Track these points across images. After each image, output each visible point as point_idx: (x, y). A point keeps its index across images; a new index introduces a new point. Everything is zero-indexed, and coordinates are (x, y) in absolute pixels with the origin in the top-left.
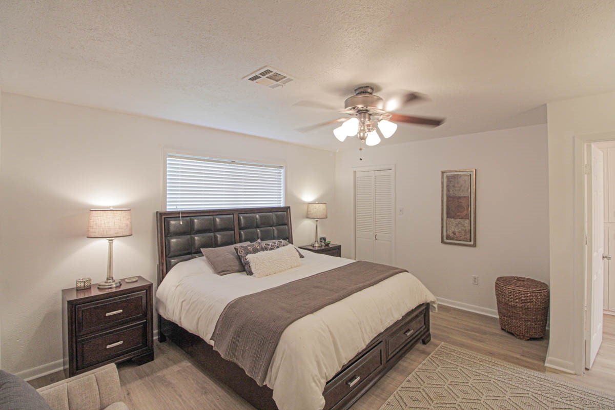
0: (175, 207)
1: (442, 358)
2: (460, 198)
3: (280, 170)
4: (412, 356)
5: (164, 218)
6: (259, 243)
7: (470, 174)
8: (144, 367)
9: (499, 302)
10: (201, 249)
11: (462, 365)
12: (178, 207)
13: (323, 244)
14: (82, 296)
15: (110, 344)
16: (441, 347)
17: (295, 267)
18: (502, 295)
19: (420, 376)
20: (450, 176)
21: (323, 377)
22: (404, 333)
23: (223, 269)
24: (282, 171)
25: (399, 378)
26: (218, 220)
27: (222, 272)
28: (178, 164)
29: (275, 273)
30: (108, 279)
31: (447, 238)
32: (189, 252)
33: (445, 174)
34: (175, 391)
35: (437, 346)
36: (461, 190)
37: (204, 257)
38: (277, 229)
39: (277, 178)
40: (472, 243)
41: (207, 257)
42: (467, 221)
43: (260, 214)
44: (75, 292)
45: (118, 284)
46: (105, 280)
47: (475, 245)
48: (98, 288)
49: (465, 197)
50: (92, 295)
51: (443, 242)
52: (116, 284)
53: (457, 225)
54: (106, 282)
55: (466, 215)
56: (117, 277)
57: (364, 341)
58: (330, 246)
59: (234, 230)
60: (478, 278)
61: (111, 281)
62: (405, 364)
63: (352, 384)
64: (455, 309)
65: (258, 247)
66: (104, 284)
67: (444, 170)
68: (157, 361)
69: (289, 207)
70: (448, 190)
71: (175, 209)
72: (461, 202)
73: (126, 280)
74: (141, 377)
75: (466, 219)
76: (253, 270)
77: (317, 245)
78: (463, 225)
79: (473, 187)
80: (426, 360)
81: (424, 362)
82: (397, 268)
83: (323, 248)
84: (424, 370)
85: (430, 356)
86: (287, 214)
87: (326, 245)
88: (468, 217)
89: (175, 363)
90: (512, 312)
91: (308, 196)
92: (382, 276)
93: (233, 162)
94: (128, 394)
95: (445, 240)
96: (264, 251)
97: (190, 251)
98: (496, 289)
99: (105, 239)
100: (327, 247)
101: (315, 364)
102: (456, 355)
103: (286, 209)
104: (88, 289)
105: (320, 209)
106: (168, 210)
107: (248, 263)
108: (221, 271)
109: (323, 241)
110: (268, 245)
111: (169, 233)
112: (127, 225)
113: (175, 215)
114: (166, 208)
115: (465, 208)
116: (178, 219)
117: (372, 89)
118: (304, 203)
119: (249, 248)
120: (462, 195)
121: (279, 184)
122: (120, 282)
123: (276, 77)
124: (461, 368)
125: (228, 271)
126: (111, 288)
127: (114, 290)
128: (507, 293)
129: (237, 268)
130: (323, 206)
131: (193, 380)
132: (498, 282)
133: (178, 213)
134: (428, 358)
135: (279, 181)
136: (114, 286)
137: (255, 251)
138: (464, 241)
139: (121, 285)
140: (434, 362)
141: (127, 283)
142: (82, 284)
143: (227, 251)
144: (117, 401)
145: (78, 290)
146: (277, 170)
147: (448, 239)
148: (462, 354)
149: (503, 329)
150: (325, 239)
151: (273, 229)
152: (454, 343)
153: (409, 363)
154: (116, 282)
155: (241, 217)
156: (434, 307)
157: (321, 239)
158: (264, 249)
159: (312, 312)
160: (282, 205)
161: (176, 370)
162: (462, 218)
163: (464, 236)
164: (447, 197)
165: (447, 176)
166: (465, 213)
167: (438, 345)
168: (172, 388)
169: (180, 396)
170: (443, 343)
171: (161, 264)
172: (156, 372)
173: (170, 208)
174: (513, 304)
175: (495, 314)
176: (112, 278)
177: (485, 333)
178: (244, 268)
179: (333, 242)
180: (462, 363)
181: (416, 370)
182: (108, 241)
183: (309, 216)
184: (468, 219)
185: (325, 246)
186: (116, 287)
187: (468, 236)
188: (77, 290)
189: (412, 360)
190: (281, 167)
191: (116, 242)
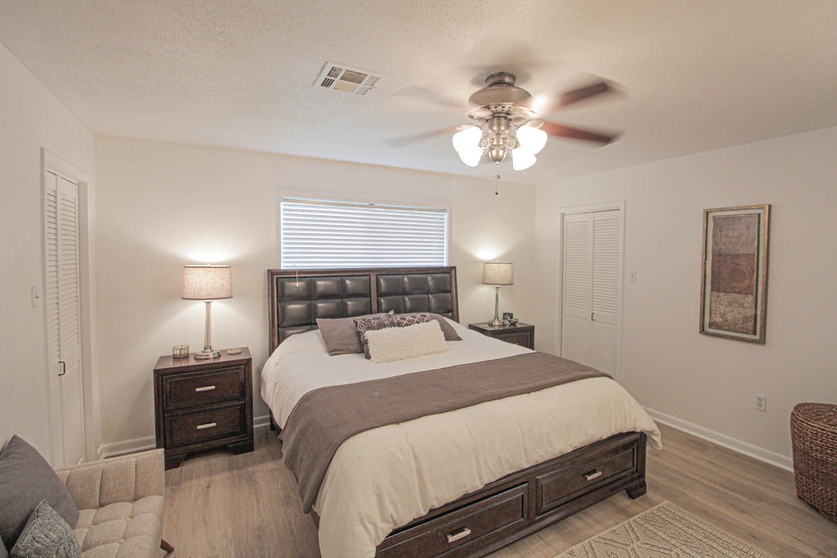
0: (293, 265)
1: (651, 528)
2: (737, 256)
3: (443, 215)
4: (598, 513)
5: (277, 278)
6: (390, 316)
7: (759, 215)
8: (240, 458)
9: (795, 448)
10: (317, 319)
11: (684, 547)
12: (296, 265)
13: (507, 322)
14: (179, 365)
15: (202, 424)
16: (659, 509)
17: (433, 353)
18: (800, 437)
19: (596, 550)
20: (720, 218)
21: (385, 520)
22: (584, 475)
23: (337, 347)
24: (446, 216)
25: (559, 544)
26: (348, 282)
27: (333, 352)
28: (296, 210)
29: (401, 359)
30: (205, 348)
31: (711, 325)
32: (307, 322)
33: (711, 215)
34: (256, 494)
35: (652, 504)
36: (740, 243)
37: (319, 331)
38: (436, 298)
39: (438, 227)
40: (757, 337)
41: (321, 330)
42: (750, 298)
43: (410, 276)
44: (172, 360)
45: (217, 355)
46: (203, 349)
47: (762, 341)
48: (195, 359)
49: (747, 255)
50: (190, 364)
51: (702, 331)
52: (214, 354)
53: (730, 304)
54: (203, 352)
55: (749, 286)
56: (217, 346)
57: (481, 477)
58: (518, 326)
59: (370, 297)
60: (766, 398)
61: (209, 350)
62: (579, 524)
63: (451, 539)
64: (717, 447)
65: (387, 322)
66: (201, 353)
67: (708, 207)
68: (257, 452)
69: (454, 268)
70: (715, 243)
71: (292, 266)
72: (738, 264)
73: (229, 352)
74: (231, 469)
75: (747, 294)
76: (371, 352)
77: (497, 323)
78: (742, 305)
79: (763, 238)
80: (621, 525)
81: (615, 528)
82: (591, 369)
83: (507, 327)
84: (607, 541)
85: (631, 520)
86: (451, 277)
87: (511, 324)
88: (751, 290)
89: (273, 459)
90: (818, 471)
91: (487, 251)
92: (554, 379)
93: (372, 205)
94: (208, 487)
95: (707, 329)
96: (395, 326)
97: (309, 321)
98: (792, 424)
99: (202, 301)
100: (512, 327)
101: (373, 499)
102: (682, 526)
103: (450, 270)
104: (187, 357)
105: (502, 271)
106: (282, 268)
107: (366, 342)
108: (334, 350)
109: (509, 318)
110: (404, 319)
111: (283, 297)
112: (223, 285)
113: (291, 275)
114: (280, 266)
115: (747, 274)
116: (294, 279)
117: (513, 77)
118: (478, 262)
119: (373, 321)
120: (742, 251)
121: (441, 234)
122: (218, 353)
123: (356, 78)
124: (679, 553)
125: (341, 350)
126: (207, 359)
127: (212, 361)
128: (810, 435)
129: (355, 347)
130: (507, 267)
131: (282, 483)
132: (795, 412)
133: (294, 272)
134: (626, 522)
135: (441, 231)
136: (212, 356)
137: (381, 326)
138: (742, 333)
139: (220, 356)
140: (633, 530)
141: (229, 354)
142: (178, 352)
143: (346, 324)
144: (153, 494)
145: (176, 358)
146: (436, 215)
147: (710, 327)
148: (694, 527)
149: (800, 498)
150: (511, 316)
151: (429, 298)
152: (689, 506)
153: (588, 524)
154: (214, 352)
155: (382, 280)
156: (654, 440)
157: (505, 314)
158: (392, 324)
159: (397, 422)
160: (445, 264)
161: (270, 468)
162: (740, 293)
163: (743, 323)
164: (713, 256)
165: (714, 218)
166: (747, 282)
167: (657, 503)
168: (255, 489)
169: (258, 502)
170: (667, 502)
171: (272, 335)
172: (248, 466)
173: (284, 266)
174: (819, 455)
175: (789, 466)
176: (211, 348)
177: (759, 497)
178: (362, 348)
179: (523, 320)
180: (686, 543)
181: (593, 538)
182: (205, 304)
183: (487, 281)
184: (752, 294)
185: (510, 326)
186: (214, 358)
187: (751, 324)
188: (174, 358)
189: (595, 520)
190: (444, 211)
191: (215, 305)
